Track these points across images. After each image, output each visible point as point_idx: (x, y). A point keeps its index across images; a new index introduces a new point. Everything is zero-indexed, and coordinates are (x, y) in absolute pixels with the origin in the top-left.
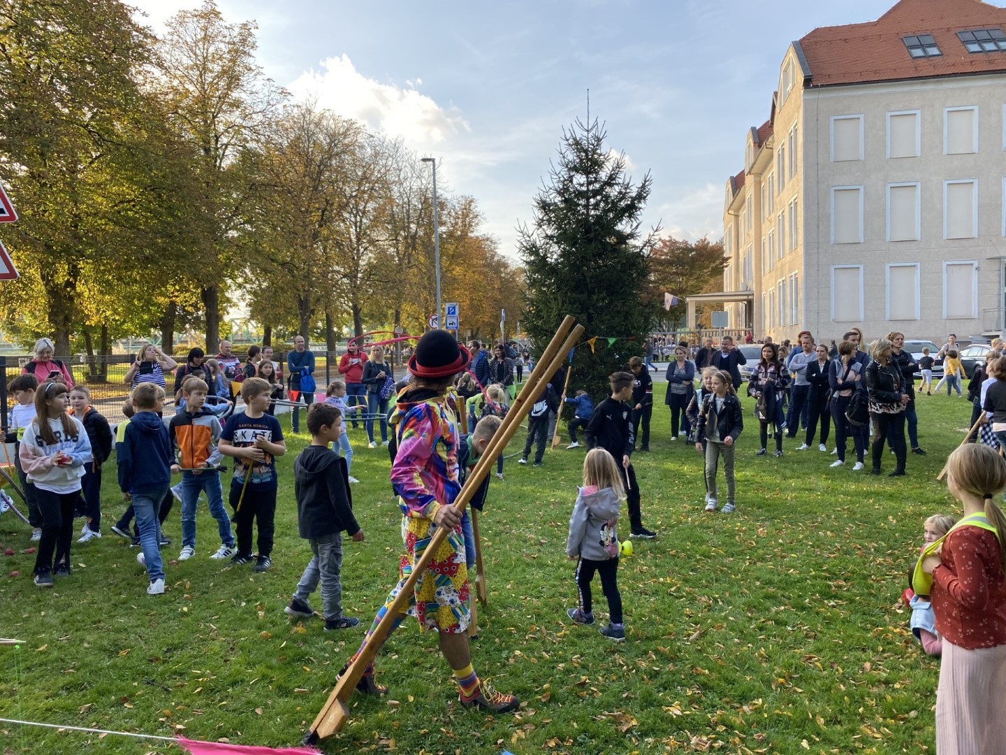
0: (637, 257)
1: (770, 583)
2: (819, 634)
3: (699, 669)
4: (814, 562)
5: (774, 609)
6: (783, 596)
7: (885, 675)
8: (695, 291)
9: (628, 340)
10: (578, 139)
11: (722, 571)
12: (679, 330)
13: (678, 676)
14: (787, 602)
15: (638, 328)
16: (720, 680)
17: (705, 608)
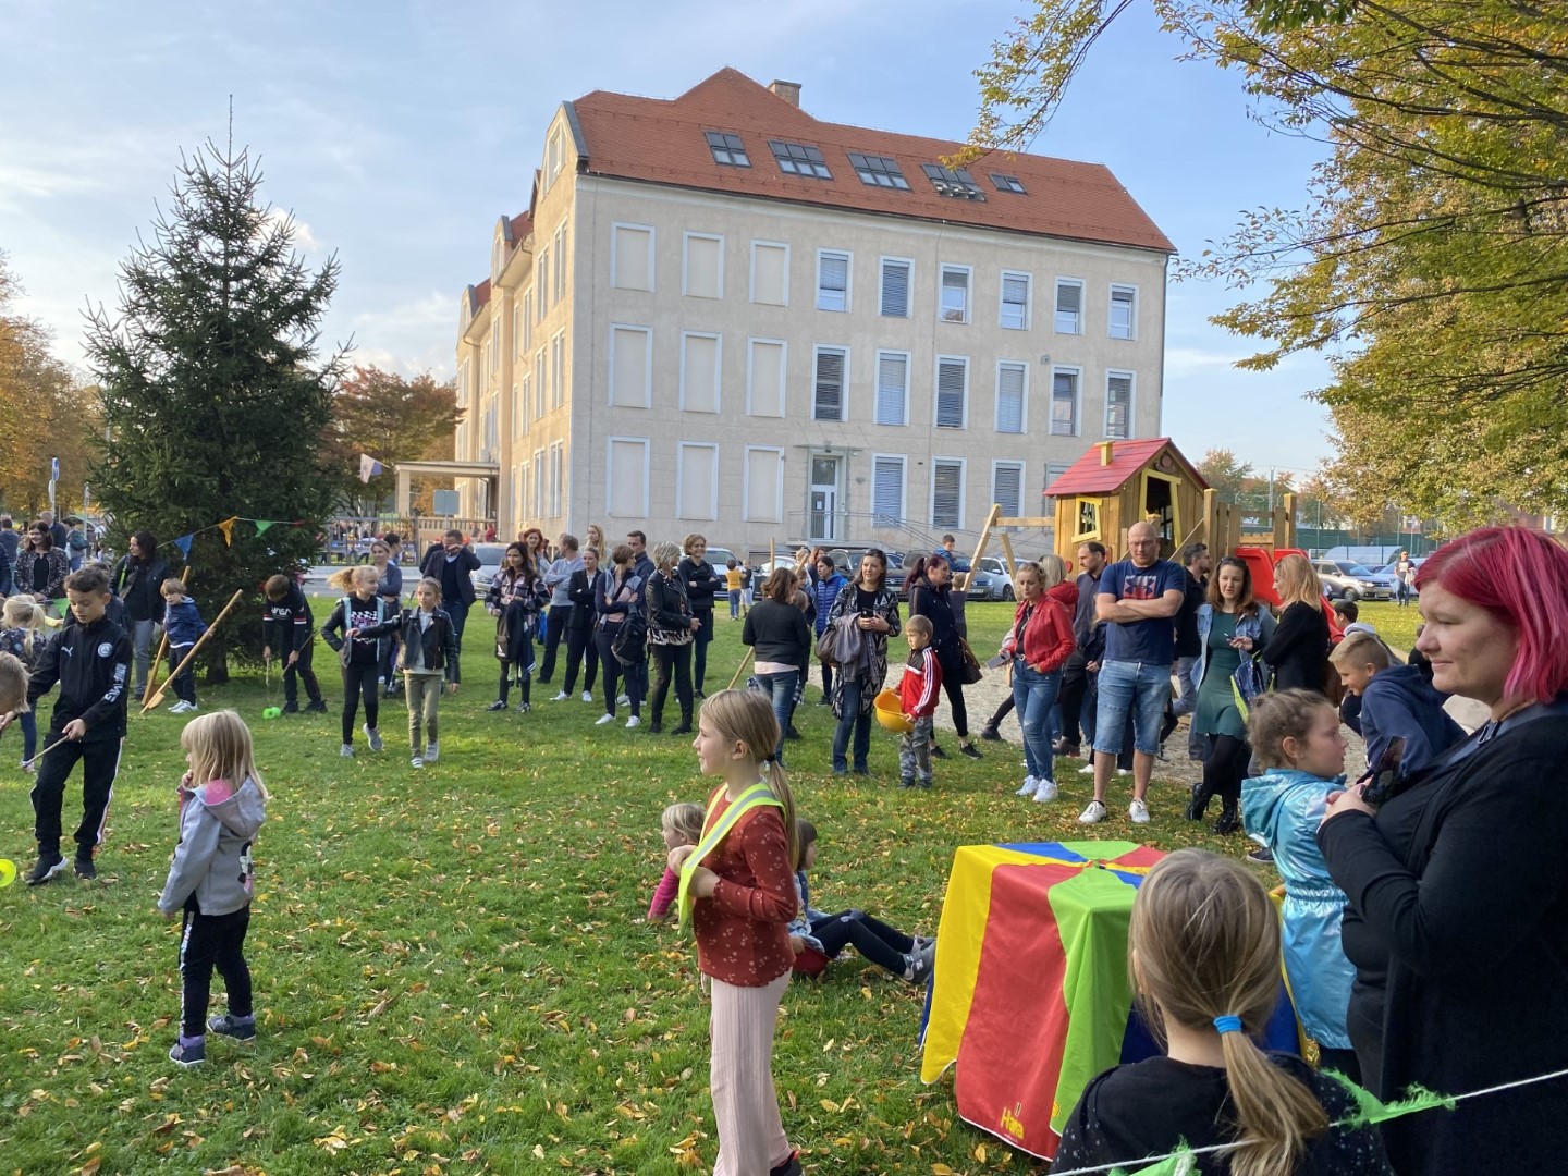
0: (312, 389)
1: (500, 907)
2: (566, 978)
3: (381, 1063)
4: (565, 869)
5: (504, 949)
6: (519, 925)
7: (653, 1023)
8: (409, 455)
9: (292, 526)
10: (210, 175)
11: (428, 897)
12: (382, 515)
13: (344, 1081)
14: (524, 933)
15: (311, 507)
16: (413, 1076)
17: (397, 960)
